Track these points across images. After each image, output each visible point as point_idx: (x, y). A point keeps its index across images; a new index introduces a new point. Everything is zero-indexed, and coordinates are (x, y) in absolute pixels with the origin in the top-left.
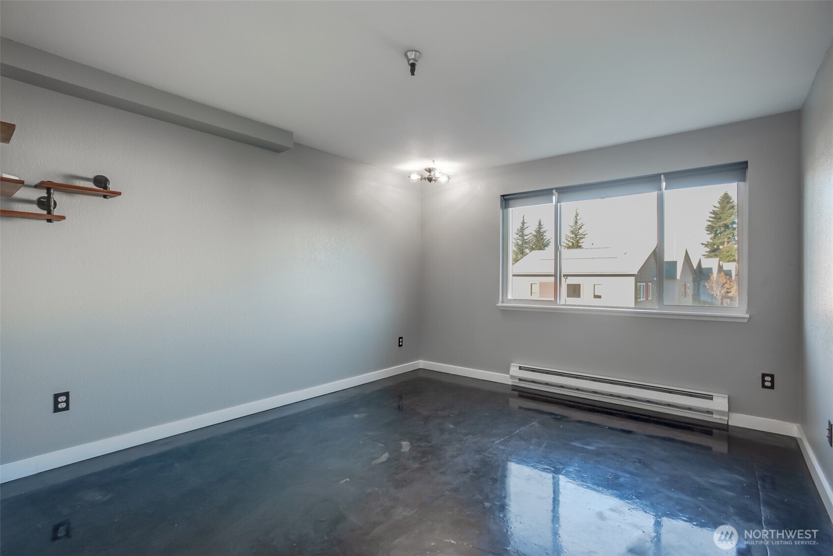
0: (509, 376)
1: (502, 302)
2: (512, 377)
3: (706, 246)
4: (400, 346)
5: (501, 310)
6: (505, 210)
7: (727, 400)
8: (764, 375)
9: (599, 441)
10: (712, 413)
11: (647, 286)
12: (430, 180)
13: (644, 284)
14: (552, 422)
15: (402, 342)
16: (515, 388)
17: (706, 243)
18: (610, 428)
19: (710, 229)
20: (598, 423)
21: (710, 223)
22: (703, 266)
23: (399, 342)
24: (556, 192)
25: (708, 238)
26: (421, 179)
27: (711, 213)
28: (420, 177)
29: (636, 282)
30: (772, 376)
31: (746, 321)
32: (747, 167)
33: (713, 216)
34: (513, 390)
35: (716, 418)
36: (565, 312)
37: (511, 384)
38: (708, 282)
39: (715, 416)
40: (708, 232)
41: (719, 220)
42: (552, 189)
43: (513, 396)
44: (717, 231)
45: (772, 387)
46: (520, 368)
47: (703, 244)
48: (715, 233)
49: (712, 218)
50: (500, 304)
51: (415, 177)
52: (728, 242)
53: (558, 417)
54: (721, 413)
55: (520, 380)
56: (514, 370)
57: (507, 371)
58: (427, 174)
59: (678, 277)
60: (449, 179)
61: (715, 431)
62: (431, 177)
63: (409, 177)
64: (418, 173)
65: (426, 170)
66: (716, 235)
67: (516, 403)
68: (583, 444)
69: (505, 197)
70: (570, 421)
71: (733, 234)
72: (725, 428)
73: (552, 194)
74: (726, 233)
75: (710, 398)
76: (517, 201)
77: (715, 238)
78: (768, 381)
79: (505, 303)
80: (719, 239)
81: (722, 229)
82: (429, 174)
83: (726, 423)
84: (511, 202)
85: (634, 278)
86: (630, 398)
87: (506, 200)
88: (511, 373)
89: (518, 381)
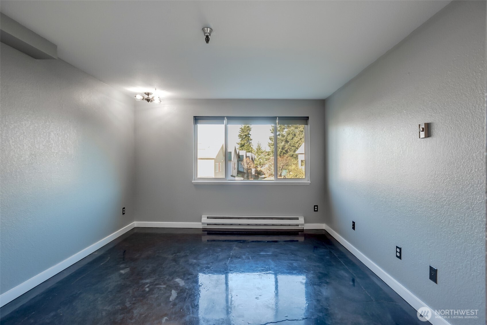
0: (201, 223)
1: (194, 180)
2: (203, 224)
3: (238, 144)
4: (123, 214)
5: (194, 185)
6: (196, 125)
7: (303, 218)
8: (315, 206)
9: (270, 249)
10: (298, 225)
11: (219, 164)
12: (148, 100)
13: (218, 163)
14: (241, 245)
15: (124, 211)
16: (205, 230)
17: (239, 143)
18: (268, 242)
19: (240, 136)
20: (261, 240)
21: (240, 133)
22: (240, 154)
23: (123, 211)
24: (227, 118)
25: (239, 140)
26: (143, 99)
27: (240, 129)
28: (142, 98)
29: (215, 163)
30: (317, 206)
31: (309, 184)
32: (308, 119)
33: (241, 130)
34: (203, 231)
35: (300, 227)
36: (229, 184)
37: (202, 228)
38: (242, 162)
39: (299, 226)
40: (239, 138)
41: (243, 132)
42: (224, 117)
43: (204, 235)
44: (242, 137)
45: (317, 211)
46: (208, 218)
47: (237, 143)
48: (242, 138)
49: (241, 131)
50: (193, 181)
51: (139, 97)
52: (247, 143)
53: (242, 241)
54: (302, 225)
55: (208, 224)
56: (204, 220)
57: (200, 220)
58: (146, 96)
59: (232, 160)
60: (161, 101)
61: (300, 233)
62: (149, 98)
63: (135, 96)
64: (141, 94)
65: (145, 93)
66: (242, 139)
67: (206, 238)
68: (265, 253)
69: (196, 118)
70: (249, 243)
71: (249, 139)
72: (302, 231)
73: (224, 119)
74: (246, 139)
75: (297, 219)
76: (204, 121)
77: (242, 141)
78: (316, 208)
79: (196, 180)
80: (243, 141)
81: (244, 136)
82: (148, 96)
83: (303, 229)
84: (199, 121)
85: (214, 160)
86: (273, 225)
87: (197, 119)
88: (202, 221)
89: (206, 225)
